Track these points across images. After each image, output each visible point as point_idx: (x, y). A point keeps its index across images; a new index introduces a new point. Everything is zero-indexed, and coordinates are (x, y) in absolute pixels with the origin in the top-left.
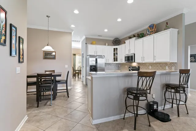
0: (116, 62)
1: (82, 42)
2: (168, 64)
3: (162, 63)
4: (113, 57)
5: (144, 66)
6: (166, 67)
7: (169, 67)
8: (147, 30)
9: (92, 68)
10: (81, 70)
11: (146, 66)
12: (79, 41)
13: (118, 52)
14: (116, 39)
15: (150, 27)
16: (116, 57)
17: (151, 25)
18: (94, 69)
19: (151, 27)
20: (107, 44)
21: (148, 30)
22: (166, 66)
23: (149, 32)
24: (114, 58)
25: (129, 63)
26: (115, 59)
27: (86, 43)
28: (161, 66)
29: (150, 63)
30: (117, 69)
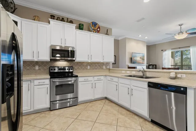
6: (104, 66)
8: (90, 25)
11: (84, 66)
17: (94, 22)
23: (91, 28)
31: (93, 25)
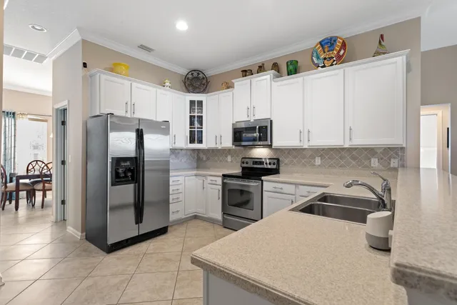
0: (196, 146)
1: (55, 62)
2: (379, 151)
3: (356, 149)
4: (188, 130)
5: (295, 157)
6: (372, 160)
7: (380, 159)
8: (313, 52)
9: (120, 171)
10: (50, 176)
11: (304, 157)
12: (41, 58)
13: (204, 115)
14: (195, 74)
15: (322, 46)
16: (196, 130)
17: (327, 39)
18: (130, 170)
19: (328, 43)
20: (167, 84)
21: (315, 54)
22: (370, 159)
23: (318, 58)
24: (192, 133)
25: (242, 148)
26: (195, 137)
27: (85, 65)
28: (354, 158)
29: (318, 149)
30: (195, 165)
31: (323, 49)
